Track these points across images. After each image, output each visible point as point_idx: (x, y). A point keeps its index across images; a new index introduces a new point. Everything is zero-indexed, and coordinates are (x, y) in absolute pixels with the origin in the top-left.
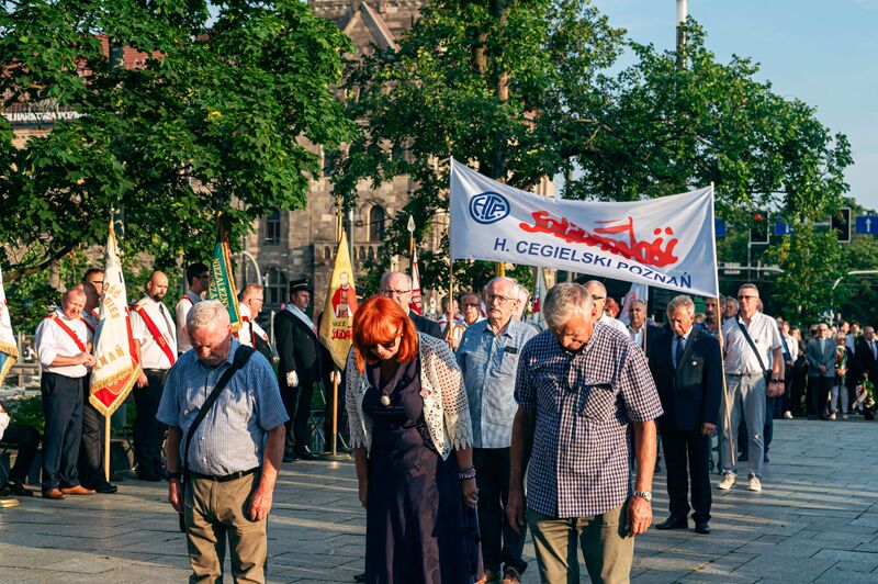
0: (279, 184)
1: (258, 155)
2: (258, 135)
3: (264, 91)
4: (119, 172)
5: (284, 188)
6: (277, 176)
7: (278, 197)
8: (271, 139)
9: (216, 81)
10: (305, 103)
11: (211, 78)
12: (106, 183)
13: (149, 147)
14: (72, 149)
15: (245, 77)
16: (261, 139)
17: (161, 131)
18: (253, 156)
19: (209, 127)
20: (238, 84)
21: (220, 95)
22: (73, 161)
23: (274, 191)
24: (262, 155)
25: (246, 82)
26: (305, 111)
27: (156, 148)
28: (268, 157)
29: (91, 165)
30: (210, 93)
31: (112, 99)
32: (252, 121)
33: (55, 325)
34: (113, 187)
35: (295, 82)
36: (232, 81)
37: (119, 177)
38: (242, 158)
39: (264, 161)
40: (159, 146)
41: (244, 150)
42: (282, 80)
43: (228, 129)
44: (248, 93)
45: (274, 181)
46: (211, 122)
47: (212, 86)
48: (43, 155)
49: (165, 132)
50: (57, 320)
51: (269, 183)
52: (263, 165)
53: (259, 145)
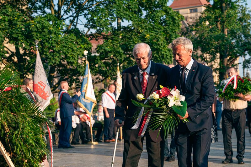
0: (166, 55)
1: (160, 46)
2: (160, 41)
3: (160, 30)
4: (122, 53)
5: (168, 55)
6: (166, 52)
7: (166, 58)
8: (163, 42)
9: (147, 27)
10: (172, 34)
11: (146, 27)
12: (118, 56)
13: (130, 46)
14: (109, 46)
15: (155, 27)
16: (161, 42)
17: (133, 41)
18: (159, 47)
19: (146, 39)
20: (153, 29)
21: (148, 31)
22: (110, 50)
23: (165, 56)
24: (161, 46)
25: (156, 28)
26: (172, 36)
27: (132, 46)
28: (163, 47)
29: (115, 51)
30: (146, 31)
31: (119, 34)
32: (158, 37)
33: (106, 95)
34: (120, 57)
35: (169, 28)
36: (152, 28)
37: (122, 54)
38: (156, 48)
39: (162, 48)
40: (133, 45)
41: (156, 45)
42: (165, 28)
43: (151, 40)
44: (156, 31)
45: (165, 54)
46: (147, 38)
47: (146, 29)
48: (102, 49)
49: (134, 41)
50: (107, 93)
51: (163, 54)
52: (161, 50)
53: (160, 43)
